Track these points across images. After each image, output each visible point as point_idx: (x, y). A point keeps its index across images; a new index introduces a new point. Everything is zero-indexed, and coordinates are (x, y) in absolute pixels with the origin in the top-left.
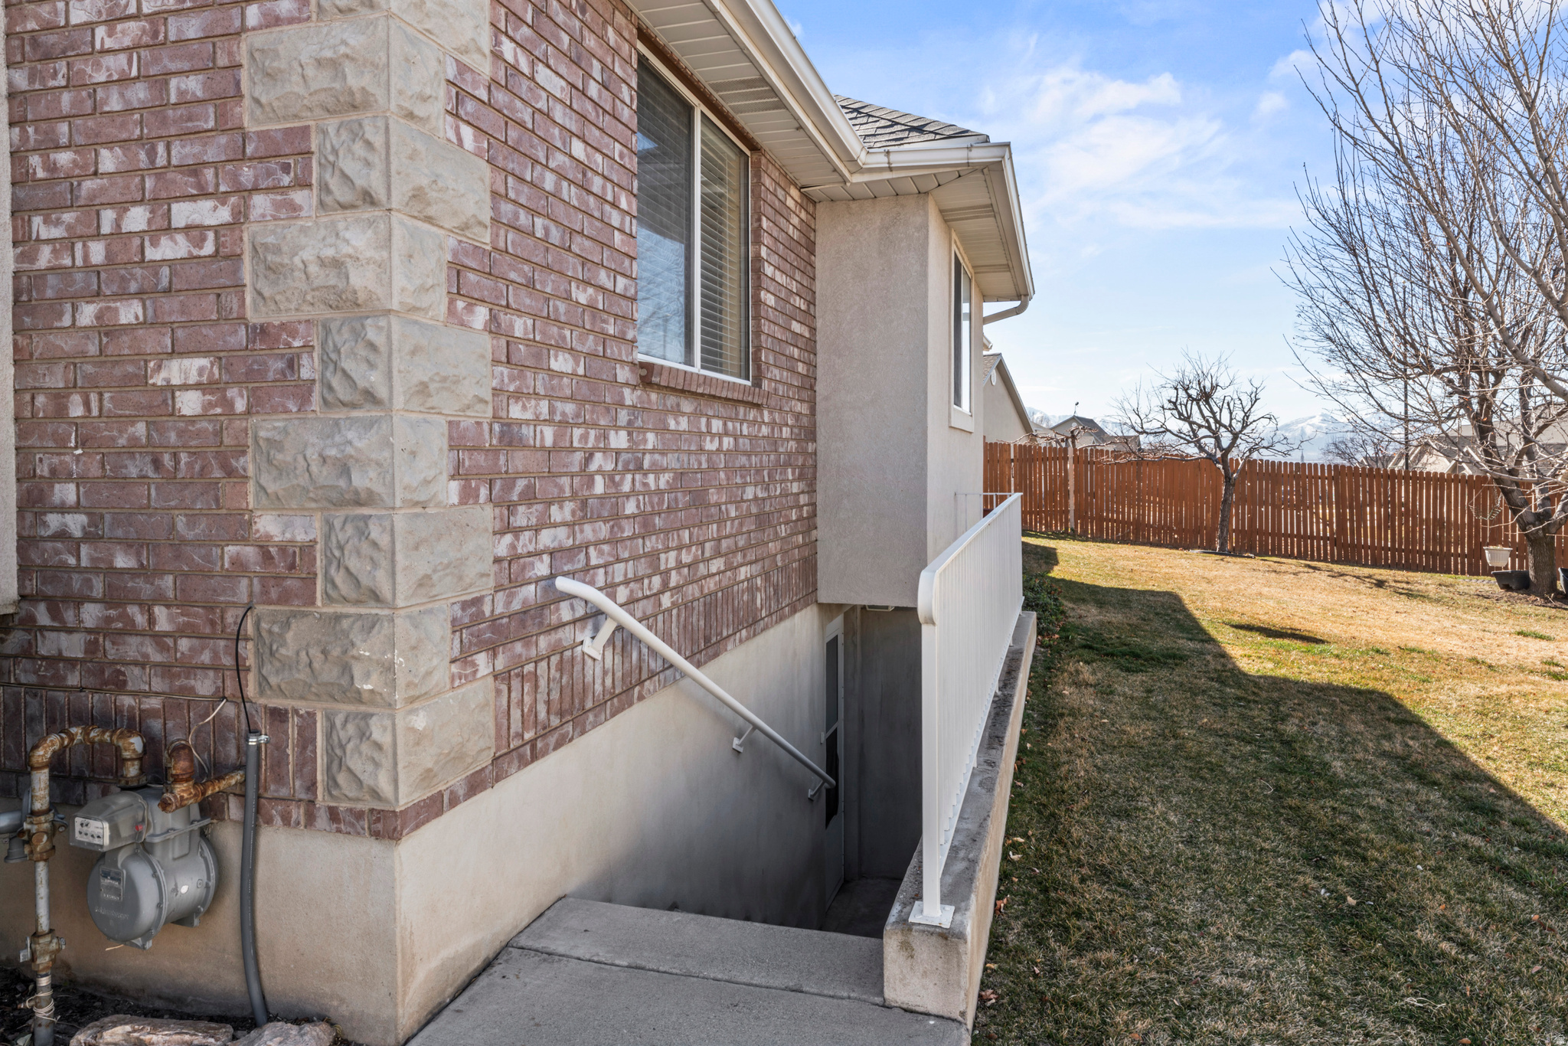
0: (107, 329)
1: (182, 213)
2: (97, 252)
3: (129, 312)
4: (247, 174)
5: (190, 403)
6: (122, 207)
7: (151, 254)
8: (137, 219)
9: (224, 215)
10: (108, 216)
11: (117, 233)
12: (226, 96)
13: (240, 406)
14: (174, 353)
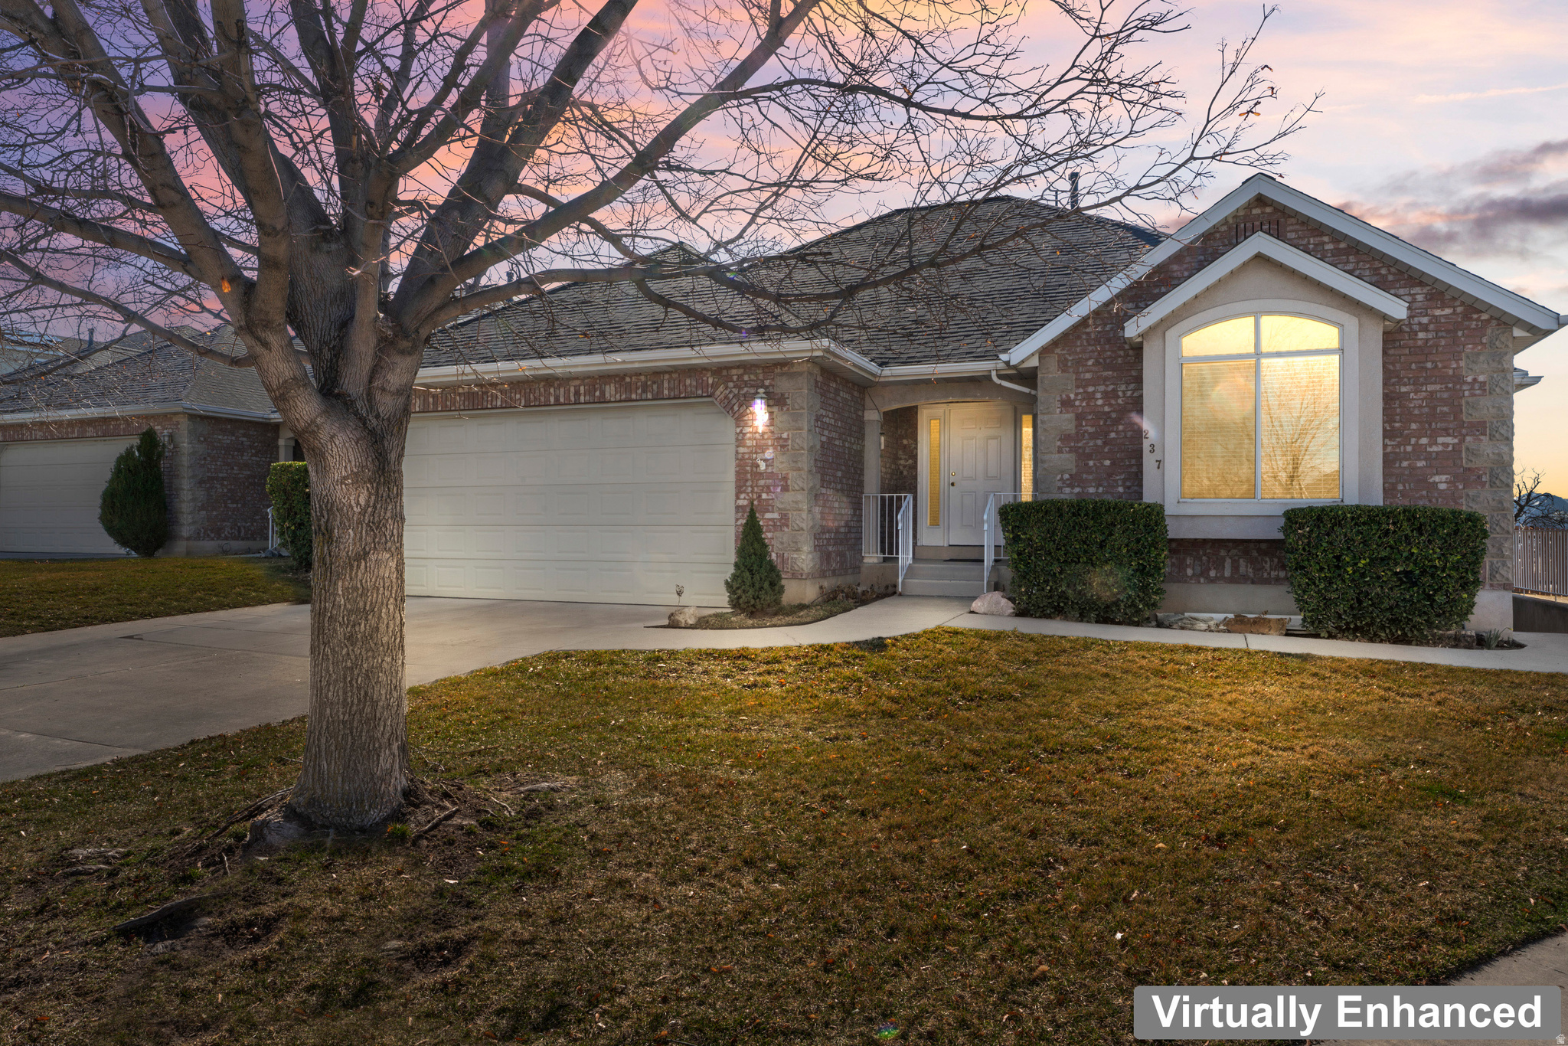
0: (1412, 468)
1: (1440, 440)
2: (1409, 449)
3: (1421, 464)
4: (1464, 431)
5: (1442, 486)
6: (1419, 438)
7: (1429, 449)
8: (1424, 441)
9: (1456, 441)
10: (1413, 441)
11: (1417, 443)
12: (1457, 411)
13: (1461, 487)
14: (1437, 474)
